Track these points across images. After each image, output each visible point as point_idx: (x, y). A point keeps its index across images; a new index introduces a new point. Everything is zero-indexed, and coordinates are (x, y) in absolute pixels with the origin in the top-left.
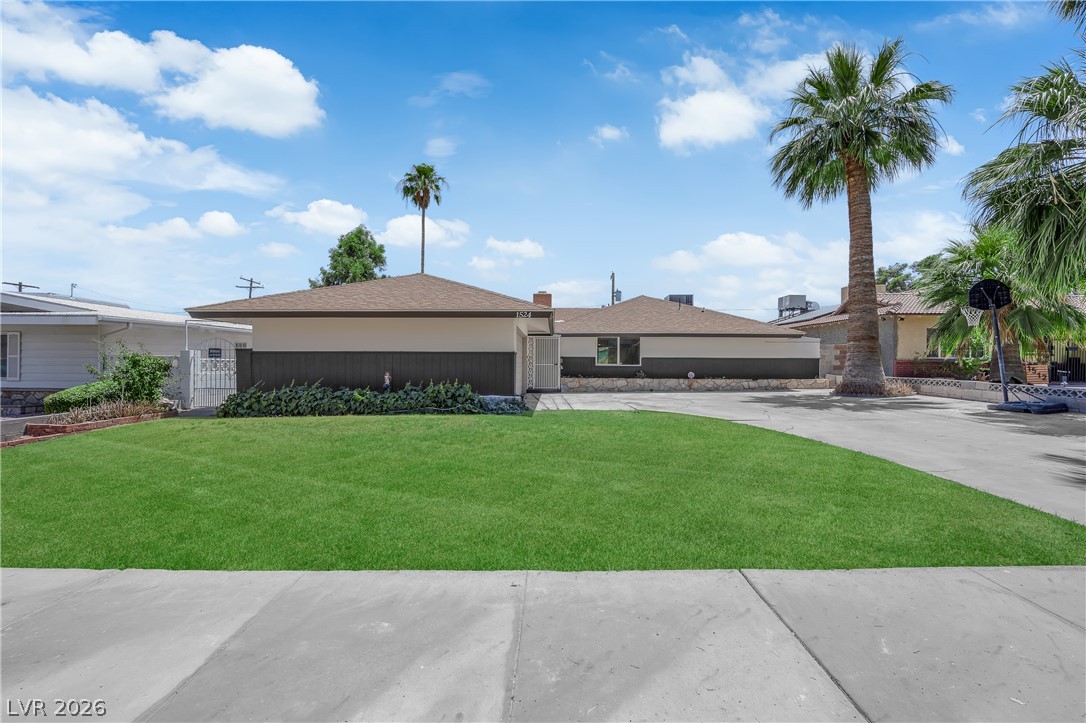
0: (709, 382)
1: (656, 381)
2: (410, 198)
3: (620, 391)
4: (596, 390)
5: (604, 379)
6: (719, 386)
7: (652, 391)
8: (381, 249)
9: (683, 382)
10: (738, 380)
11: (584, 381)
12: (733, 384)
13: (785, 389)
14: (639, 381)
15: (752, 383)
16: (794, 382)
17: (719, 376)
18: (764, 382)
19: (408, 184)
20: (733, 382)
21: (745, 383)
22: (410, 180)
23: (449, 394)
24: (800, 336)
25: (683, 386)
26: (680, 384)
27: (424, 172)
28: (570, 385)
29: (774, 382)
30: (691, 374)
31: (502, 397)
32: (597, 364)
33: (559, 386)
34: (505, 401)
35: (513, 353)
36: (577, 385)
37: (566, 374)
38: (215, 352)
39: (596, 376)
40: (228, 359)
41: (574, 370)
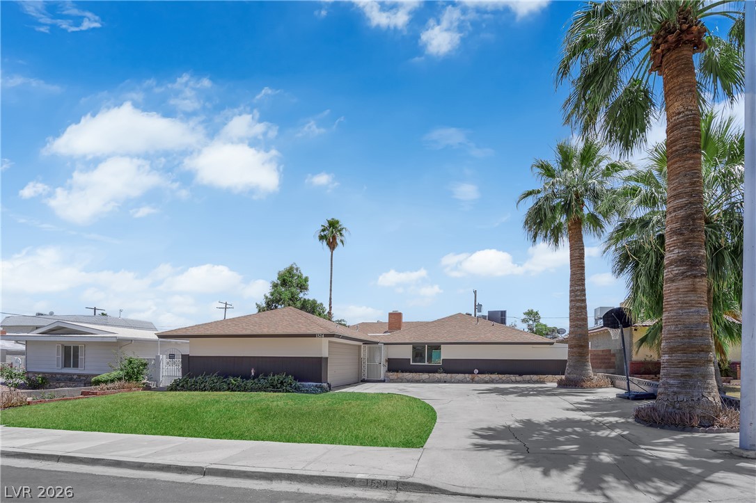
0: (487, 377)
1: (449, 375)
2: (325, 243)
3: (424, 382)
4: (409, 381)
5: (414, 374)
6: (493, 380)
7: (445, 382)
8: (306, 280)
9: (469, 377)
10: (508, 376)
11: (400, 375)
12: (504, 378)
13: (543, 382)
14: (437, 375)
15: (518, 378)
17: (495, 373)
18: (527, 377)
19: (322, 234)
21: (513, 377)
22: (323, 230)
23: (279, 381)
24: (552, 344)
25: (468, 379)
26: (466, 378)
27: (333, 224)
28: (391, 377)
29: (535, 377)
30: (476, 371)
31: (315, 384)
32: (411, 363)
33: (382, 378)
34: (316, 386)
35: (321, 358)
36: (396, 377)
37: (390, 370)
38: (172, 356)
39: (411, 372)
40: (179, 360)
41: (396, 367)
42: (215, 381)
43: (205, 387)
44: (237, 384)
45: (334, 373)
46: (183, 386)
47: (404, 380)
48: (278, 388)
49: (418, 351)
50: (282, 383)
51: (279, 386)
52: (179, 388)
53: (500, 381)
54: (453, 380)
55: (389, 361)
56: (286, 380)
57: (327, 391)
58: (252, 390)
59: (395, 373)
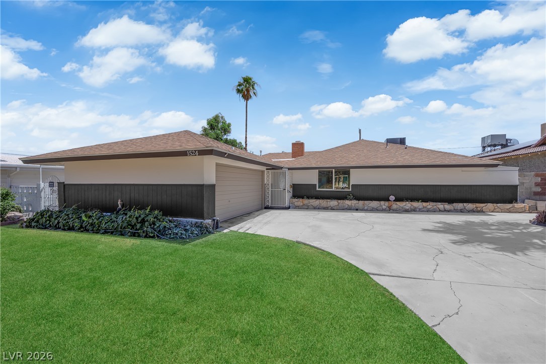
0: (407, 205)
1: (361, 202)
3: (332, 209)
4: (315, 208)
5: (321, 200)
6: (416, 208)
7: (357, 210)
9: (384, 204)
11: (306, 201)
12: (429, 207)
13: (481, 212)
14: (348, 203)
15: (448, 206)
16: (490, 206)
17: (418, 200)
18: (460, 206)
20: (429, 205)
21: (440, 206)
24: (496, 166)
25: (384, 207)
26: (381, 206)
28: (296, 203)
29: (470, 206)
30: (392, 198)
32: (317, 189)
33: (287, 204)
36: (301, 204)
37: (295, 196)
39: (317, 198)
41: (301, 193)
43: (58, 223)
47: (311, 207)
49: (325, 175)
53: (425, 209)
54: (366, 208)
55: (294, 186)
59: (301, 200)
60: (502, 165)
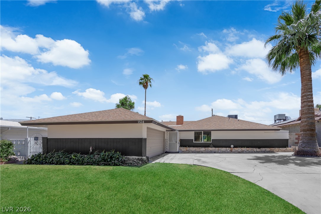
0: (239, 149)
1: (217, 149)
3: (202, 152)
4: (193, 152)
5: (196, 148)
6: (244, 151)
7: (215, 152)
9: (228, 149)
10: (252, 148)
11: (188, 149)
12: (250, 150)
13: (273, 152)
14: (210, 149)
15: (258, 150)
16: (277, 149)
17: (244, 147)
18: (263, 149)
20: (250, 149)
21: (255, 149)
24: (279, 130)
25: (228, 151)
26: (227, 150)
27: (146, 77)
28: (182, 150)
29: (268, 149)
30: (232, 146)
31: (137, 157)
32: (194, 142)
33: (178, 150)
34: (138, 159)
35: (142, 138)
36: (185, 150)
37: (181, 146)
38: (36, 139)
39: (194, 147)
40: (40, 141)
41: (185, 144)
42: (61, 156)
43: (52, 160)
44: (77, 159)
45: (151, 148)
46: (36, 160)
47: (191, 152)
48: (108, 162)
49: (198, 135)
50: (111, 158)
51: (109, 160)
52: (33, 162)
53: (248, 151)
54: (219, 151)
55: (181, 141)
56: (115, 155)
57: (146, 163)
58: (88, 164)
59: (185, 148)
60: (281, 129)
